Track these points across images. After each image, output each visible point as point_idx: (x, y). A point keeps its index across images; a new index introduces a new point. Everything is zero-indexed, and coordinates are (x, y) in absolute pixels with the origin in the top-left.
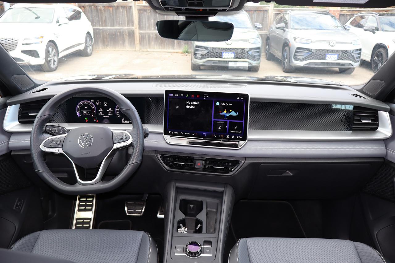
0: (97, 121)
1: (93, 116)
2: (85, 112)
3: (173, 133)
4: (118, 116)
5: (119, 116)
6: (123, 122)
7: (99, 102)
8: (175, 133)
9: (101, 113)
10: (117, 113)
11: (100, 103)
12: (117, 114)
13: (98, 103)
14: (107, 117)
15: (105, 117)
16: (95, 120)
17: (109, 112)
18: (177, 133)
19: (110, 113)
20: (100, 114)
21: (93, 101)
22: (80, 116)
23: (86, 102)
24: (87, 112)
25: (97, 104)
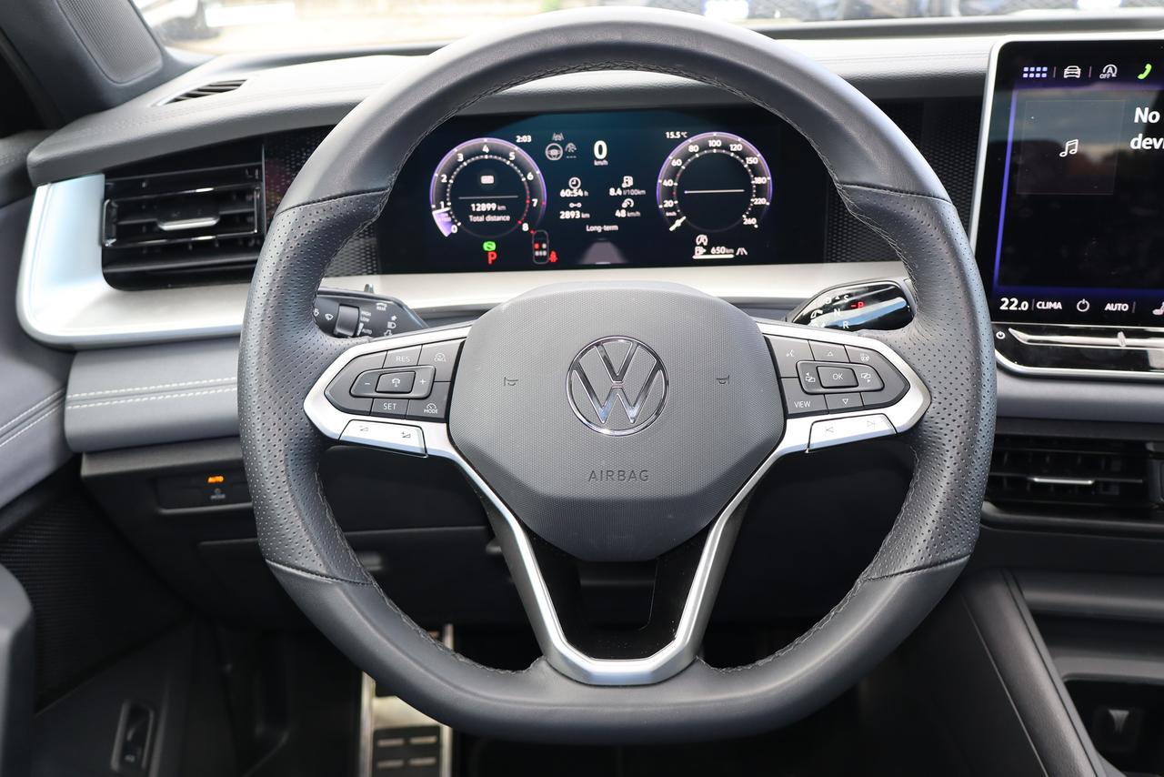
0: (553, 257)
1: (525, 227)
2: (483, 207)
3: (1025, 306)
4: (673, 220)
5: (678, 223)
6: (699, 254)
7: (563, 144)
8: (1041, 305)
9: (575, 209)
10: (669, 204)
11: (571, 147)
12: (669, 209)
13: (554, 152)
14: (607, 228)
15: (596, 232)
16: (541, 249)
17: (622, 198)
18: (1050, 305)
19: (628, 209)
20: (565, 215)
21: (527, 139)
22: (454, 229)
23: (486, 149)
24: (493, 206)
25: (554, 154)
